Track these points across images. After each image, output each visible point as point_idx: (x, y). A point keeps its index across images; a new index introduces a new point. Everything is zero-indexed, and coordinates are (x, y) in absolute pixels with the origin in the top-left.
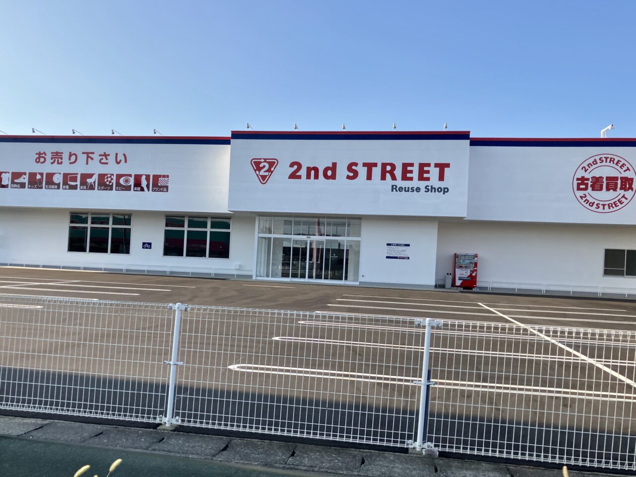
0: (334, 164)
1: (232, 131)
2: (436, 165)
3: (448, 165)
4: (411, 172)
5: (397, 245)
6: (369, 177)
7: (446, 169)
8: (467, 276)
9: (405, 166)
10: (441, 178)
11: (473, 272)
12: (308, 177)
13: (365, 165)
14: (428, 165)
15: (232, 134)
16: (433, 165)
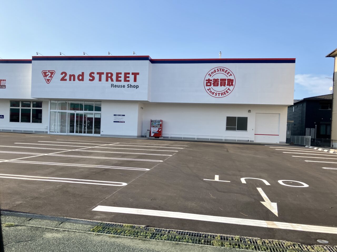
0: (83, 73)
1: (32, 57)
2: (133, 74)
3: (138, 74)
4: (120, 77)
5: (119, 115)
6: (100, 80)
7: (137, 76)
8: (156, 131)
9: (118, 74)
10: (135, 80)
11: (159, 129)
12: (70, 80)
13: (98, 73)
14: (129, 74)
15: (33, 58)
16: (131, 74)
